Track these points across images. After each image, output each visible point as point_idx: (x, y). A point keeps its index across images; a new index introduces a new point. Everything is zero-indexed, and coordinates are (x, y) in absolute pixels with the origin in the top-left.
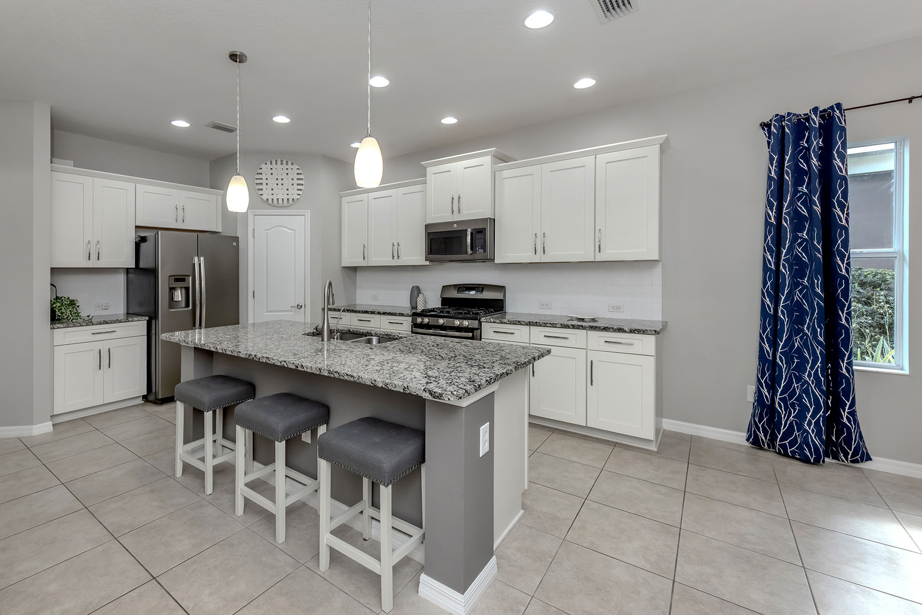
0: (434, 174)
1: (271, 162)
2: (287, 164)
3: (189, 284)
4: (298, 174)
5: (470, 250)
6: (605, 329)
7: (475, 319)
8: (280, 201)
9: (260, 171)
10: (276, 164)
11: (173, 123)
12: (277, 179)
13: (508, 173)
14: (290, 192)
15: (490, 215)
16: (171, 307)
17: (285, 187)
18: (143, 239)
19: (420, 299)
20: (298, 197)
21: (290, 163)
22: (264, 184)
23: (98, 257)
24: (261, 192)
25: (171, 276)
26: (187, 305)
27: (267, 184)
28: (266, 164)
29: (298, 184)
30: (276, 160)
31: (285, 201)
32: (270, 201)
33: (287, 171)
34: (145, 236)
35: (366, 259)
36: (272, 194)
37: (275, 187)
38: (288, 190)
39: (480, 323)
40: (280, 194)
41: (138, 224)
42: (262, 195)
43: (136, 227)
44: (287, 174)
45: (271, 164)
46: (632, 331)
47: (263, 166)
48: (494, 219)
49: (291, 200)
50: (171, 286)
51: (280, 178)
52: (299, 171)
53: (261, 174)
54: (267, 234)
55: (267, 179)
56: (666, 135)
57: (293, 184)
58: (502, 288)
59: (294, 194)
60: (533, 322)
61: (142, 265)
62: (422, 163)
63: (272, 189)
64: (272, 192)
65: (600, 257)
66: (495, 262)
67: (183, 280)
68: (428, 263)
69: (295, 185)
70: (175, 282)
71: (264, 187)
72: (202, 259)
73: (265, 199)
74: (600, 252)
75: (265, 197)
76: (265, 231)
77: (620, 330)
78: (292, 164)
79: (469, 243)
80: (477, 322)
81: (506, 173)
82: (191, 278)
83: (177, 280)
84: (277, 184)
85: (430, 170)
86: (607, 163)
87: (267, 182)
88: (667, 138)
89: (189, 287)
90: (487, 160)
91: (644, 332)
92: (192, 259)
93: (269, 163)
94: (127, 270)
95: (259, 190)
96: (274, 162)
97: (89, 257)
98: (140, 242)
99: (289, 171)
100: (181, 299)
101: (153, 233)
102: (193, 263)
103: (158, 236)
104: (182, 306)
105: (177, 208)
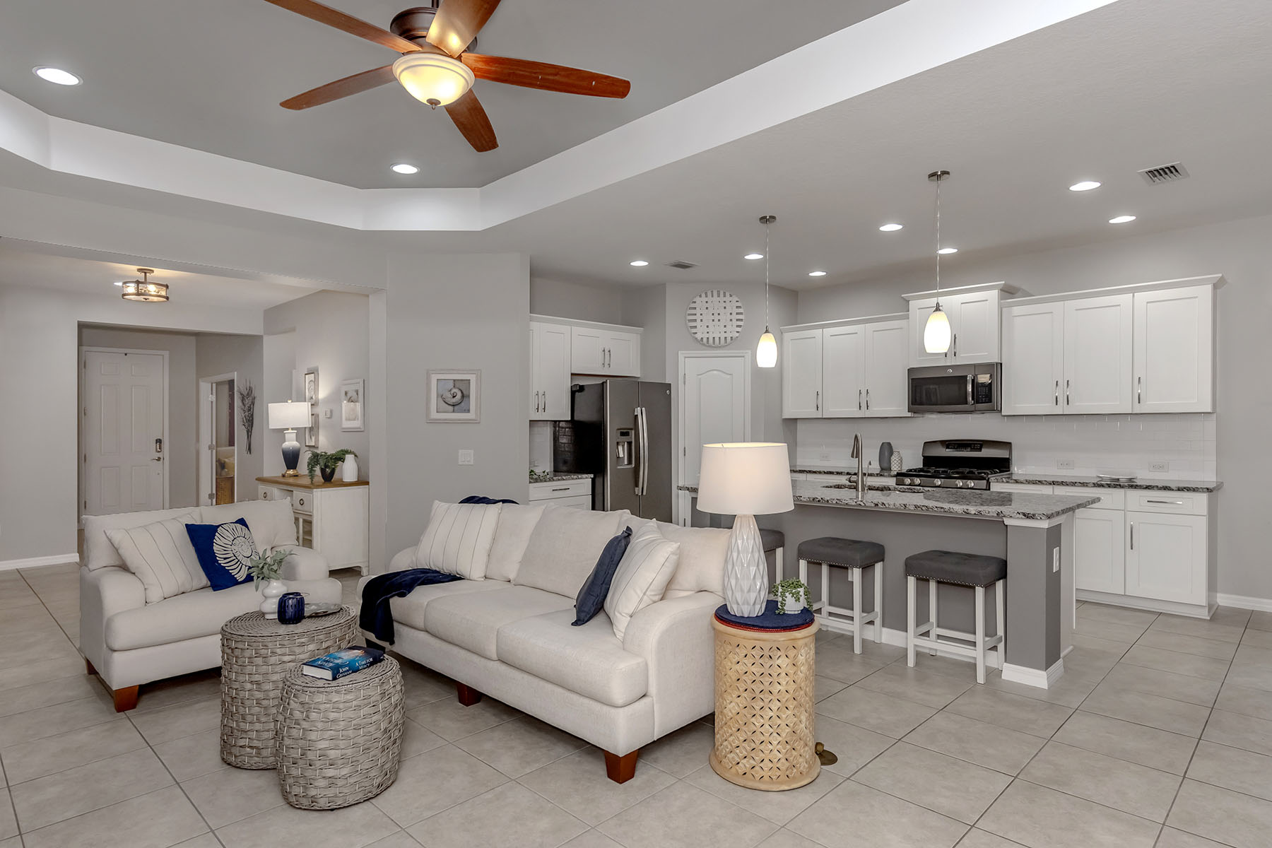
0: (919, 309)
1: (706, 293)
2: (725, 296)
3: (631, 438)
4: (737, 307)
5: (971, 399)
6: (1148, 487)
7: (983, 479)
8: (717, 340)
9: (694, 305)
10: (712, 296)
11: (632, 264)
12: (713, 314)
13: (1020, 311)
14: (729, 328)
15: (995, 360)
16: (617, 464)
17: (722, 324)
18: (582, 388)
19: (894, 458)
20: (738, 334)
21: (728, 294)
22: (699, 321)
23: (544, 409)
24: (694, 331)
25: (618, 431)
26: (630, 462)
27: (701, 320)
28: (700, 296)
29: (737, 320)
30: (712, 291)
31: (723, 339)
32: (705, 340)
33: (724, 305)
34: (585, 386)
35: (820, 409)
36: (708, 333)
37: (711, 324)
38: (725, 326)
39: (989, 483)
40: (716, 332)
41: (573, 372)
42: (696, 333)
43: (572, 374)
44: (725, 308)
45: (706, 296)
46: (1179, 489)
47: (698, 299)
48: (1001, 364)
49: (729, 339)
50: (619, 441)
51: (716, 312)
52: (739, 304)
53: (695, 308)
54: (699, 380)
55: (701, 314)
56: (1220, 275)
57: (731, 320)
58: (1007, 445)
59: (732, 331)
60: (1057, 482)
61: (579, 418)
62: (903, 296)
63: (708, 326)
64: (708, 330)
65: (1138, 409)
66: (1003, 414)
67: (627, 434)
68: (909, 414)
69: (734, 321)
70: (621, 436)
71: (698, 323)
72: (643, 409)
73: (699, 339)
74: (1139, 402)
75: (699, 336)
76: (697, 377)
77: (1166, 488)
78: (731, 296)
79: (970, 390)
80: (985, 482)
81: (1017, 310)
82: (633, 432)
83: (623, 434)
84: (713, 320)
85: (914, 304)
86: (1148, 303)
87: (701, 317)
88: (1222, 277)
89: (632, 442)
90: (993, 295)
91: (1195, 490)
92: (635, 411)
93: (703, 295)
94: (555, 423)
95: (692, 327)
96: (709, 294)
97: (538, 409)
98: (576, 391)
99: (727, 305)
100: (624, 454)
101: (599, 381)
102: (636, 414)
103: (605, 384)
104: (626, 463)
105: (604, 351)
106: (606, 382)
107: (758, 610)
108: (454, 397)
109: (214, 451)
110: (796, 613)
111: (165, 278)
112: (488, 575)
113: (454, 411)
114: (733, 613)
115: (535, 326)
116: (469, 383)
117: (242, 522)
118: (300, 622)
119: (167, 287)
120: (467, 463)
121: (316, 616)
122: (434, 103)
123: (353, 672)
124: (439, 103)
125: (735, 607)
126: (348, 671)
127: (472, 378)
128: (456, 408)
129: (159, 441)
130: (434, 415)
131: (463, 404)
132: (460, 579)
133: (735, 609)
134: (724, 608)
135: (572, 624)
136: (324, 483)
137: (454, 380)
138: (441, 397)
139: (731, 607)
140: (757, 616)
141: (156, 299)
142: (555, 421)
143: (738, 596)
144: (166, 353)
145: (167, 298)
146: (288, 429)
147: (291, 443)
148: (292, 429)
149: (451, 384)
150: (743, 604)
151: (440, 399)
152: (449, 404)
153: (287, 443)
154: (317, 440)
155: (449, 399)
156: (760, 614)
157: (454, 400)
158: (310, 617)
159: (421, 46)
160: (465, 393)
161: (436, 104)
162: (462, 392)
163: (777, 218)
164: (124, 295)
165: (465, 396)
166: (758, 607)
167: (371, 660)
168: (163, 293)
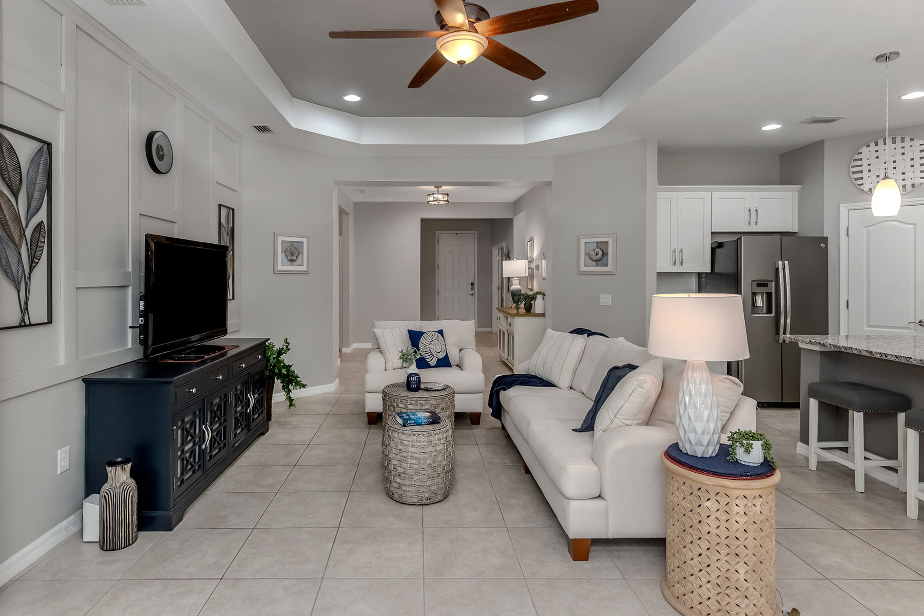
1: (876, 142)
2: (903, 142)
3: (771, 289)
4: (921, 151)
9: (859, 157)
10: (885, 144)
11: (763, 128)
12: (886, 162)
14: (908, 174)
16: (753, 312)
18: (720, 245)
20: (922, 180)
21: (907, 139)
22: (866, 171)
23: (682, 263)
24: (860, 182)
25: (753, 281)
26: (769, 311)
27: (870, 171)
28: (868, 146)
29: (921, 165)
30: (885, 139)
33: (903, 150)
34: (723, 242)
38: (905, 172)
41: (713, 231)
42: (862, 184)
43: (712, 233)
44: (903, 154)
45: (877, 145)
47: (864, 150)
49: (909, 186)
50: (754, 291)
51: (890, 160)
52: (923, 147)
53: (861, 159)
54: (868, 232)
55: (869, 164)
57: (913, 165)
59: (914, 177)
61: (717, 270)
63: (877, 176)
67: (765, 285)
69: (917, 165)
70: (757, 287)
71: (865, 174)
72: (786, 262)
73: (866, 190)
75: (866, 187)
76: (865, 229)
78: (911, 140)
82: (773, 283)
83: (759, 285)
84: (886, 169)
87: (869, 168)
89: (771, 293)
92: (776, 263)
93: (872, 144)
94: (700, 274)
95: (856, 179)
96: (881, 142)
97: (675, 263)
98: (716, 247)
99: (906, 151)
100: (763, 304)
101: (734, 238)
102: (777, 267)
103: (739, 241)
104: (765, 312)
105: (750, 210)
106: (741, 237)
107: (712, 451)
108: (597, 255)
109: (500, 291)
110: (756, 465)
111: (447, 190)
112: (573, 387)
113: (596, 266)
114: (685, 452)
115: (660, 195)
116: (608, 244)
117: (441, 332)
118: (417, 391)
119: (448, 195)
120: (605, 304)
121: (427, 390)
122: (461, 63)
123: (417, 425)
124: (465, 62)
125: (688, 446)
126: (413, 423)
127: (610, 240)
128: (598, 263)
129: (472, 284)
130: (583, 268)
131: (603, 260)
132: (554, 386)
133: (687, 448)
134: (675, 446)
135: (572, 430)
136: (526, 313)
137: (597, 242)
138: (587, 254)
139: (684, 446)
140: (710, 457)
141: (443, 202)
142: (699, 273)
143: (692, 436)
144: (476, 232)
145: (448, 201)
146: (514, 278)
147: (515, 286)
148: (517, 277)
149: (595, 245)
150: (697, 445)
151: (587, 257)
152: (593, 260)
153: (513, 286)
154: (532, 285)
155: (593, 257)
156: (713, 455)
157: (597, 257)
158: (424, 389)
159: (447, 30)
160: (604, 251)
161: (463, 64)
162: (603, 251)
163: (900, 52)
164: (428, 202)
165: (605, 254)
166: (711, 449)
167: (431, 420)
168: (446, 199)
